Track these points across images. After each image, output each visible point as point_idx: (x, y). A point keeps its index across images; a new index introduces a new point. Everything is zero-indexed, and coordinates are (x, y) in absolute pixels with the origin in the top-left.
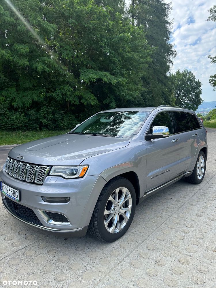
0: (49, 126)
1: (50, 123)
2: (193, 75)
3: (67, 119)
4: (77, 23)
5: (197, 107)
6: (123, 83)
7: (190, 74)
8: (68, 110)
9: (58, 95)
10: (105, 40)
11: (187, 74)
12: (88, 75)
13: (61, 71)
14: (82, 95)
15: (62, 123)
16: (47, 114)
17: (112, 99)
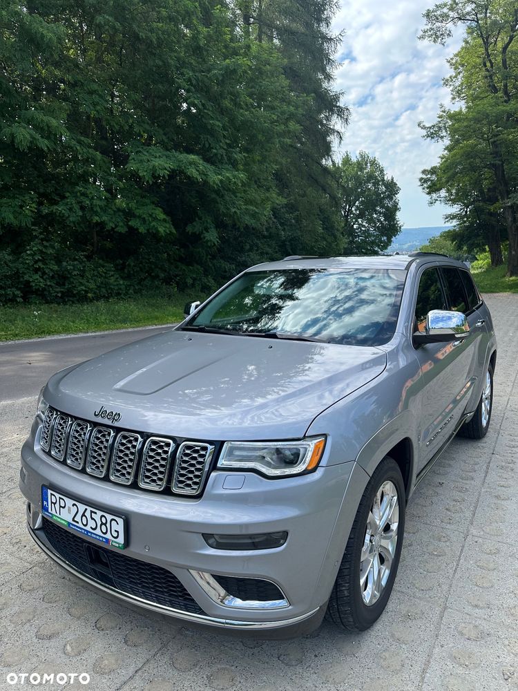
0: (49, 291)
1: (50, 286)
2: (379, 166)
3: (96, 273)
4: (118, 25)
5: (389, 242)
6: (235, 182)
7: (373, 163)
8: (95, 249)
9: (70, 209)
10: (188, 74)
11: (366, 164)
12: (148, 161)
13: (78, 148)
14: (134, 209)
15: (81, 284)
16: (43, 261)
17: (207, 221)
